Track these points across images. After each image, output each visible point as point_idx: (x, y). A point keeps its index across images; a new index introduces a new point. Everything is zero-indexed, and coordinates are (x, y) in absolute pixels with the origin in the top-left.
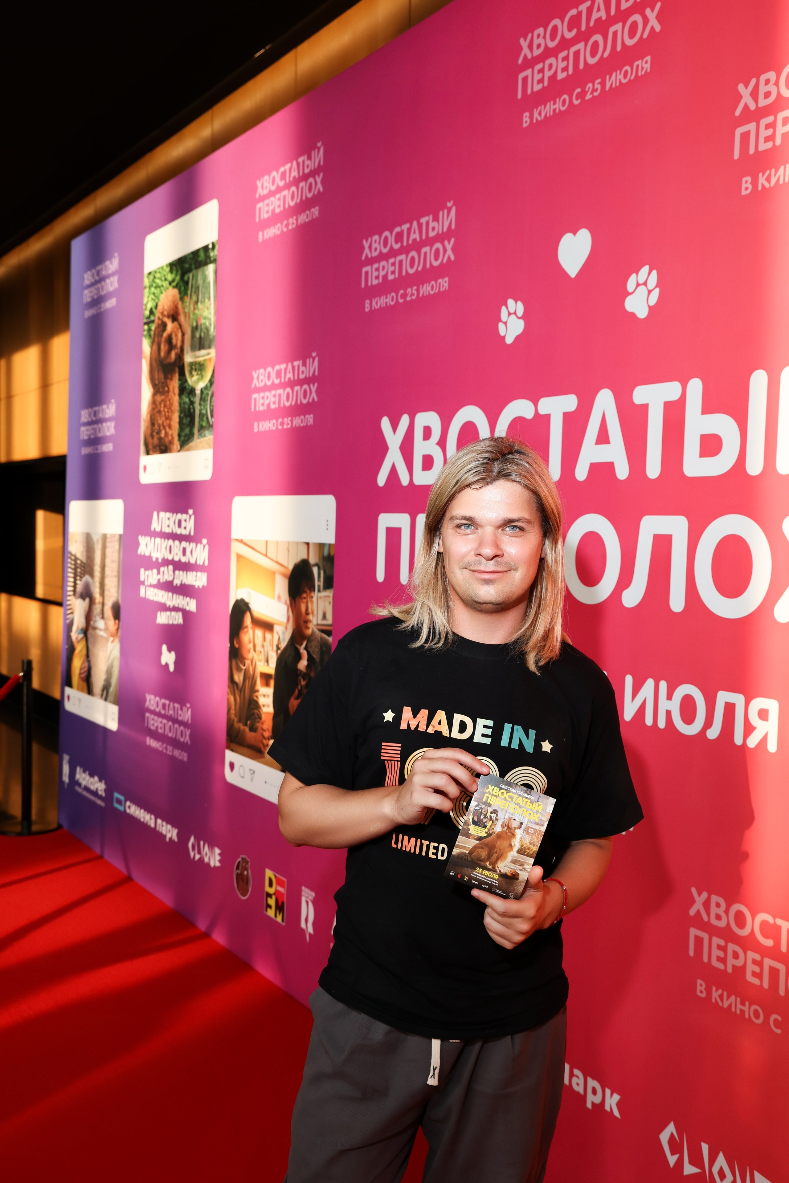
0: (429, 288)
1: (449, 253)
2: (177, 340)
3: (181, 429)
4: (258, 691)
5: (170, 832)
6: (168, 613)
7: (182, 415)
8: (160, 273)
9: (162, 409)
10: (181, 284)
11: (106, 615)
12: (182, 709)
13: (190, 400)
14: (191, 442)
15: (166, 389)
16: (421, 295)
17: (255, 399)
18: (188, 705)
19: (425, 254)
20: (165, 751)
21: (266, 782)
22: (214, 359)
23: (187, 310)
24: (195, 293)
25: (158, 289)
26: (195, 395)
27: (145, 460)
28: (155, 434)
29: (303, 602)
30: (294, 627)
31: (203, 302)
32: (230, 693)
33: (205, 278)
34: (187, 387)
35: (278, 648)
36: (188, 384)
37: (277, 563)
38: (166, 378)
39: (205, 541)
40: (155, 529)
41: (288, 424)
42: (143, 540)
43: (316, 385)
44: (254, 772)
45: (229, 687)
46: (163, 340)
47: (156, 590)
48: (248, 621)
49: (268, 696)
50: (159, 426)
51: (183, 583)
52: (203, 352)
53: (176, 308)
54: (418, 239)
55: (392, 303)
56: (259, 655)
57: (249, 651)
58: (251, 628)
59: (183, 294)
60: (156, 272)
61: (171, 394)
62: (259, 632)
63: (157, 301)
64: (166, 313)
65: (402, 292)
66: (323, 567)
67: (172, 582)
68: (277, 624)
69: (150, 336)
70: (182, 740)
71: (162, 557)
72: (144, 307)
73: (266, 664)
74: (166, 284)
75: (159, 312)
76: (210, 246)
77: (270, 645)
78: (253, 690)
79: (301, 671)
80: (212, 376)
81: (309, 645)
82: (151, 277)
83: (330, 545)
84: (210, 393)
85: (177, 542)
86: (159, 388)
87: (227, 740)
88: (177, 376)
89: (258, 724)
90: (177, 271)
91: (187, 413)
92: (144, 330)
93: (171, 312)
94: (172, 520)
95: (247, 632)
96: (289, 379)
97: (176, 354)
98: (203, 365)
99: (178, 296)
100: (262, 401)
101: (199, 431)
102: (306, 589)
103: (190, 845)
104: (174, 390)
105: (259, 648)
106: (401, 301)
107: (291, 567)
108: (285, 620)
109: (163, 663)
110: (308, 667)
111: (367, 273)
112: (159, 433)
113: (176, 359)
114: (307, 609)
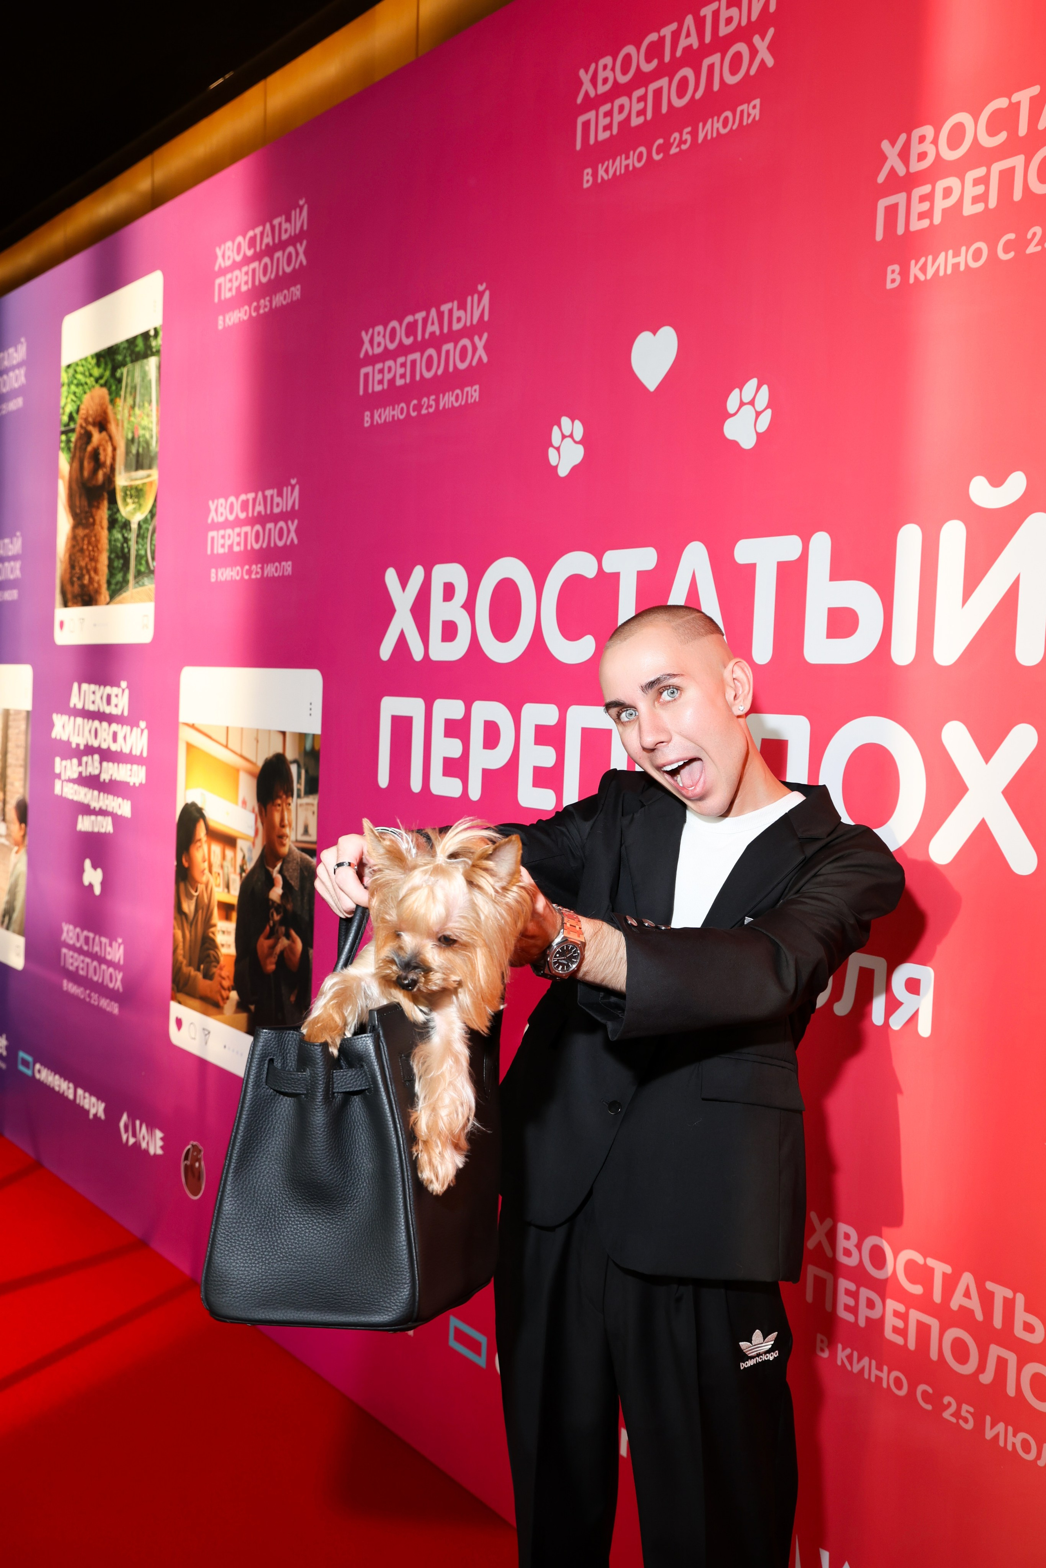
0: (453, 399)
1: (481, 352)
2: (106, 456)
3: (111, 574)
4: (214, 926)
5: (95, 1107)
6: (93, 817)
7: (113, 556)
8: (83, 366)
10: (112, 381)
11: (7, 817)
12: (111, 945)
13: (123, 536)
14: (125, 592)
15: (91, 520)
16: (441, 407)
17: (213, 538)
18: (120, 940)
19: (448, 352)
20: (88, 1000)
21: (225, 1047)
22: (157, 482)
24: (131, 393)
25: (81, 388)
26: (130, 530)
27: (61, 613)
28: (75, 579)
29: (278, 811)
30: (265, 843)
31: (142, 407)
32: (176, 927)
33: (144, 375)
34: (120, 519)
36: (121, 515)
38: (91, 505)
39: (143, 724)
40: (75, 705)
41: (257, 573)
42: (59, 720)
43: (296, 522)
44: (209, 1033)
45: (175, 918)
46: (87, 454)
47: (76, 787)
48: (201, 832)
49: (229, 933)
50: (81, 569)
51: (113, 778)
52: (141, 473)
53: (105, 413)
54: (438, 333)
55: (402, 417)
56: (216, 879)
57: (203, 872)
58: (206, 841)
60: (77, 365)
61: (97, 527)
62: (216, 848)
63: (78, 403)
64: (90, 420)
65: (415, 402)
66: (305, 765)
67: (98, 776)
68: (241, 838)
69: (69, 449)
70: (111, 986)
71: (85, 743)
72: (61, 411)
73: (226, 890)
74: (91, 381)
75: (82, 418)
76: (152, 333)
77: (232, 865)
78: (208, 924)
79: (273, 902)
80: (154, 506)
81: (284, 867)
82: (71, 371)
83: (314, 735)
84: (151, 528)
85: (105, 724)
86: (81, 519)
87: (173, 989)
88: (105, 504)
89: (214, 970)
90: (106, 364)
91: (120, 554)
92: (61, 442)
93: (98, 419)
94: (98, 695)
95: (200, 847)
96: (259, 513)
97: (105, 474)
98: (141, 490)
99: (107, 398)
100: (221, 541)
101: (135, 577)
102: (281, 793)
103: (122, 1125)
104: (101, 522)
105: (216, 869)
106: (414, 414)
107: (260, 763)
108: (251, 833)
109: (86, 883)
110: (283, 896)
111: (366, 376)
112: (81, 578)
113: (104, 483)
114: (282, 819)
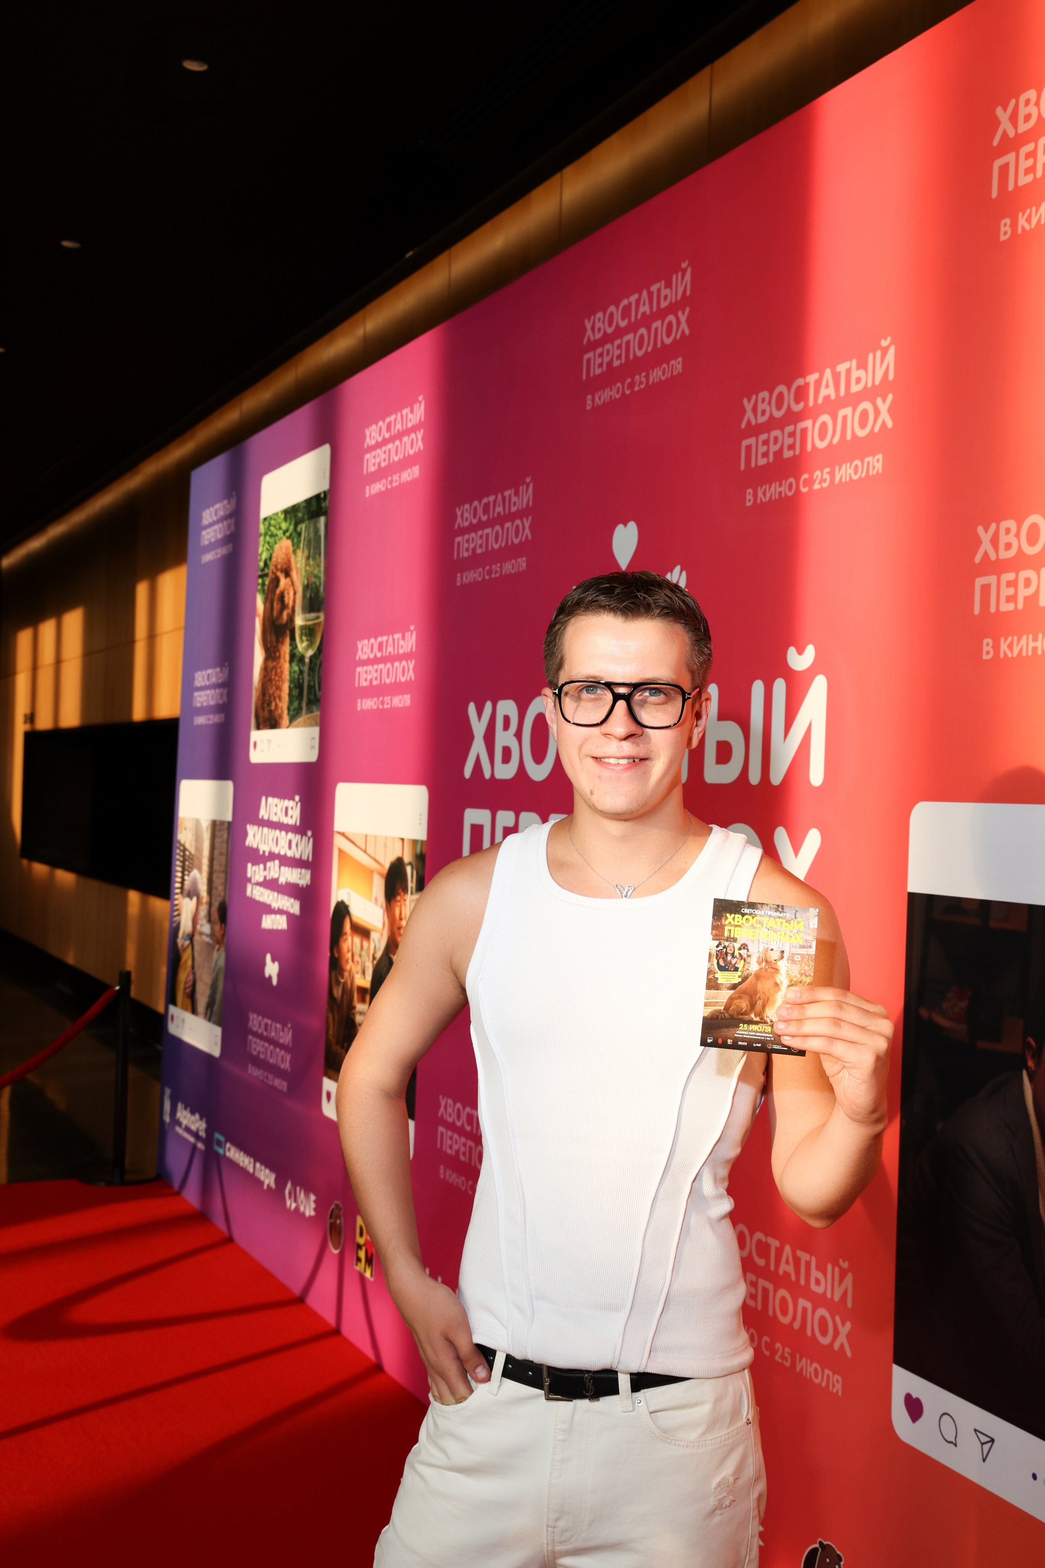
0: (510, 567)
1: (527, 531)
2: (289, 599)
3: (291, 702)
4: (354, 1008)
5: (268, 1178)
6: (273, 916)
7: (292, 686)
8: (275, 520)
9: (273, 677)
10: (294, 534)
11: (212, 918)
12: (283, 1031)
13: (299, 668)
14: (301, 716)
15: (277, 653)
16: (503, 573)
17: (359, 673)
18: (289, 1025)
19: (508, 530)
20: (267, 1081)
22: (323, 624)
23: (299, 566)
24: (307, 547)
25: (273, 538)
26: (305, 663)
27: (256, 735)
28: (265, 705)
29: (398, 906)
30: (389, 934)
31: (315, 558)
32: (329, 1012)
33: (317, 530)
34: (297, 654)
35: (374, 958)
36: (298, 650)
37: (375, 860)
38: (278, 641)
39: (309, 833)
40: (263, 816)
41: (388, 702)
42: (251, 829)
43: (413, 659)
45: (328, 1004)
46: (276, 597)
47: (262, 889)
48: (347, 927)
50: (270, 696)
51: (288, 881)
52: (313, 615)
53: (289, 561)
54: (502, 513)
55: (479, 579)
57: (347, 962)
58: (350, 935)
59: (296, 546)
60: (271, 518)
61: (282, 660)
62: (357, 940)
63: (271, 551)
64: (279, 566)
65: (488, 567)
67: (278, 879)
68: (375, 931)
69: (264, 591)
70: (282, 1067)
71: (269, 850)
72: (259, 557)
73: (363, 976)
74: (280, 533)
75: (273, 565)
76: (322, 496)
77: (367, 955)
80: (321, 643)
82: (267, 523)
83: (422, 842)
84: (318, 662)
85: (283, 833)
86: (271, 654)
87: (325, 1065)
88: (288, 640)
90: (291, 520)
92: (258, 584)
93: (285, 566)
94: (279, 807)
95: (346, 939)
96: (390, 651)
97: (288, 614)
98: (312, 629)
99: (291, 549)
100: (364, 674)
101: (307, 704)
102: (400, 891)
103: (287, 1192)
104: (284, 656)
105: (357, 958)
106: (487, 577)
107: (387, 866)
108: (380, 926)
109: (267, 975)
111: (458, 544)
112: (269, 704)
113: (287, 620)
114: (401, 914)
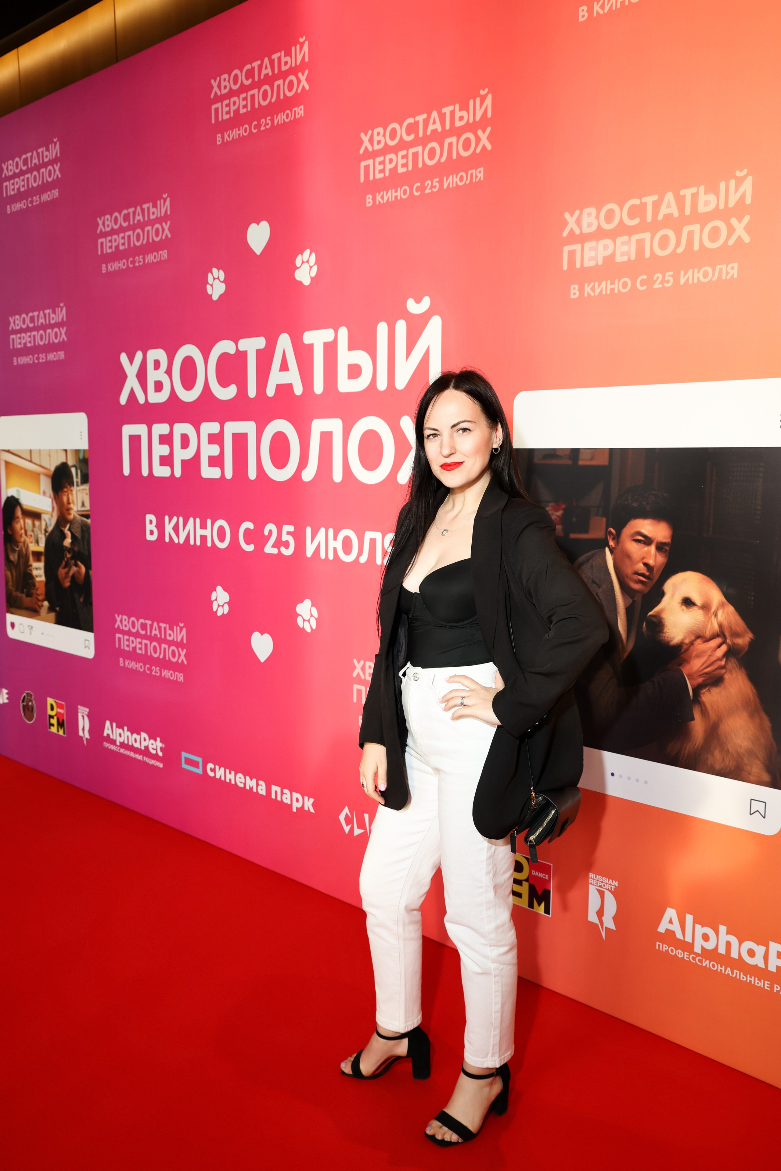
0: (153, 257)
1: (167, 232)
4: (31, 566)
16: (147, 262)
17: (13, 339)
19: (148, 231)
21: (42, 634)
29: (65, 495)
30: (59, 514)
32: (6, 569)
35: (46, 531)
37: (41, 466)
41: (41, 359)
43: (65, 328)
44: (32, 628)
45: (5, 565)
48: (19, 513)
54: (142, 220)
55: (124, 268)
57: (21, 536)
58: (22, 518)
62: (29, 521)
65: (131, 259)
66: (80, 467)
68: (44, 513)
73: (36, 544)
77: (39, 530)
78: (27, 565)
79: (66, 547)
81: (71, 527)
83: (84, 450)
87: (7, 606)
89: (32, 591)
95: (18, 521)
96: (42, 323)
100: (18, 341)
105: (29, 533)
106: (131, 266)
107: (52, 469)
110: (72, 543)
111: (102, 244)
114: (68, 500)
